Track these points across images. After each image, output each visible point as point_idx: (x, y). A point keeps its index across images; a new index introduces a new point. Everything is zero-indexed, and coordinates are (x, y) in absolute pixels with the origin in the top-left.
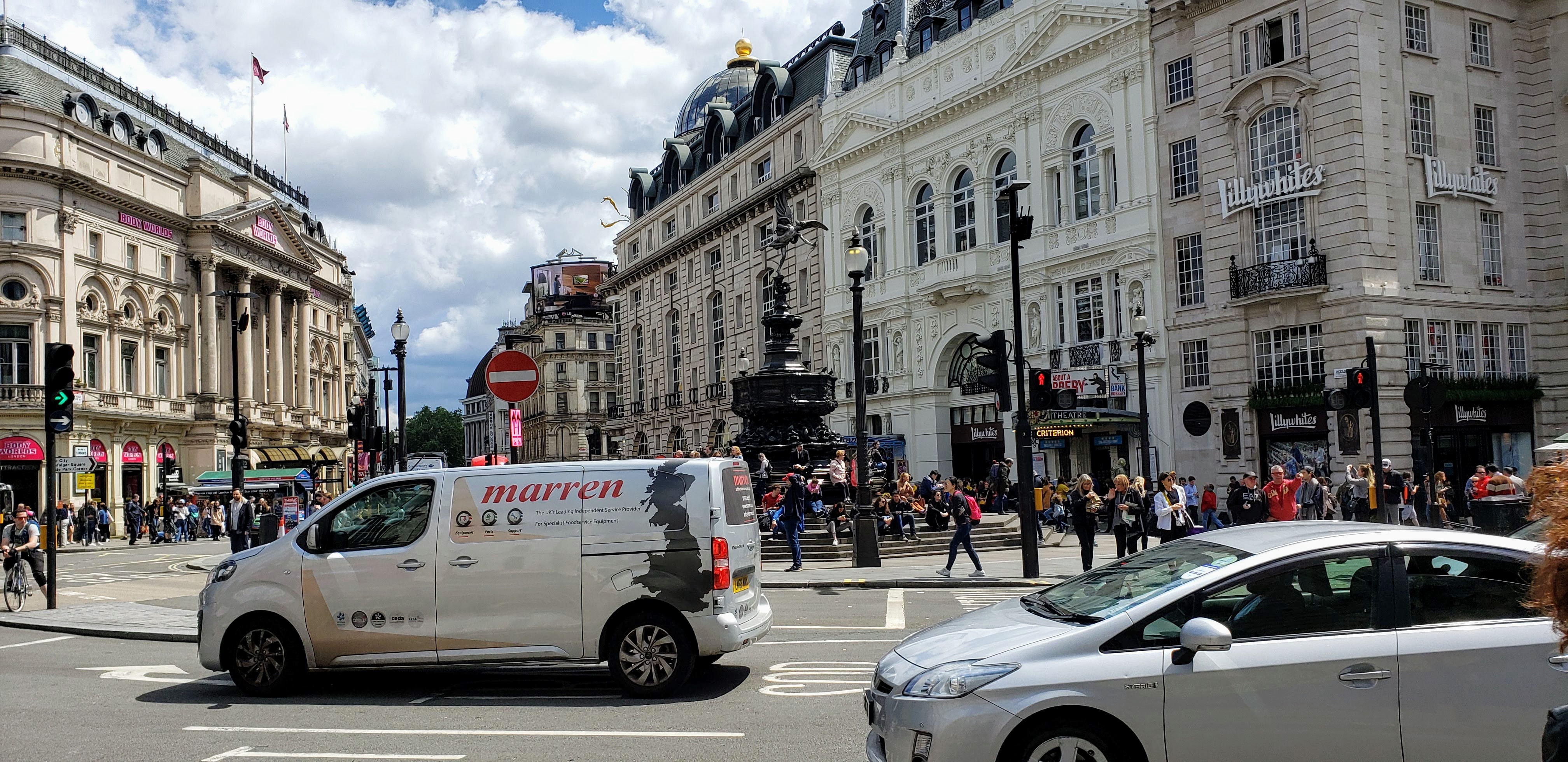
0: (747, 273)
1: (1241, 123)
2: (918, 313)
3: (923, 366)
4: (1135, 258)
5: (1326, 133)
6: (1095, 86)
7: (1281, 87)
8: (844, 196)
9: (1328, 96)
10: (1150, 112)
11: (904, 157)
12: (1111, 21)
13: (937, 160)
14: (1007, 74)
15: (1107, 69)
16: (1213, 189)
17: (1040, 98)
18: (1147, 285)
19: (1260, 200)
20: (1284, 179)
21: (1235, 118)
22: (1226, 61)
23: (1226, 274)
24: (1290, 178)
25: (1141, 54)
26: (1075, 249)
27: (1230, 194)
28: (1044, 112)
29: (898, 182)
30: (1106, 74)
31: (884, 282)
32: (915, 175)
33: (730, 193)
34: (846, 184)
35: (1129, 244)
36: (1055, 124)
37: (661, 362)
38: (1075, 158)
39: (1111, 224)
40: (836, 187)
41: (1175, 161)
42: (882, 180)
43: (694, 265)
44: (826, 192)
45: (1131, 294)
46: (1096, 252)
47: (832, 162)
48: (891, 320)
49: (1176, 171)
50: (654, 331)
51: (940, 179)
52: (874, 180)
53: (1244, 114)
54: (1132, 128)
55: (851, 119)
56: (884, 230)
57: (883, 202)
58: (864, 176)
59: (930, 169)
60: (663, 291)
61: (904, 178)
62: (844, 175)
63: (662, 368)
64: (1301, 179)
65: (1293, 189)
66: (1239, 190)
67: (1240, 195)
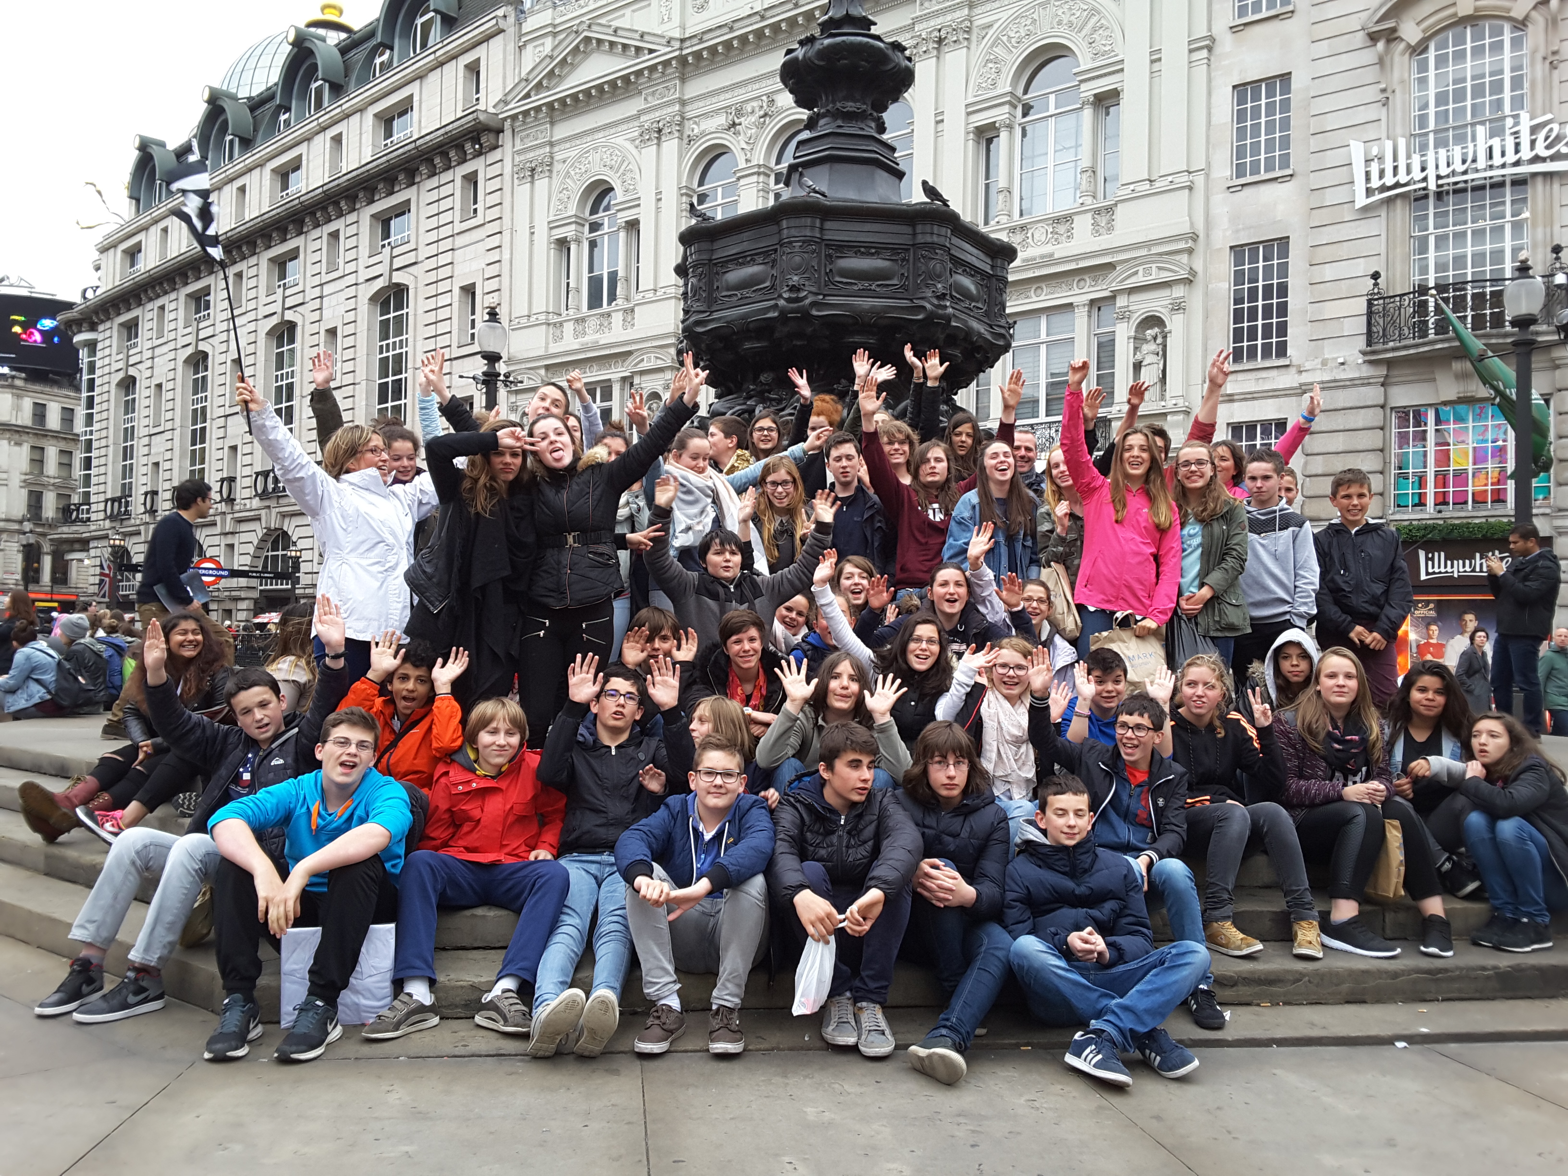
0: (351, 292)
1: (1402, 46)
4: (1156, 276)
8: (557, 167)
10: (1200, 31)
11: (683, 103)
13: (748, 107)
16: (1333, 158)
17: (971, 4)
18: (1175, 324)
19: (1439, 177)
20: (1496, 141)
21: (1391, 36)
23: (1359, 305)
24: (1509, 140)
26: (1025, 261)
27: (1374, 168)
28: (975, 31)
29: (671, 146)
31: (632, 310)
32: (703, 134)
33: (327, 165)
34: (562, 146)
35: (1144, 252)
36: (999, 51)
37: (168, 435)
38: (1025, 115)
39: (1103, 221)
40: (542, 151)
41: (1241, 116)
42: (637, 142)
43: (245, 279)
44: (522, 158)
45: (1138, 340)
46: (1073, 266)
47: (540, 106)
48: (642, 373)
49: (1241, 133)
50: (159, 386)
51: (751, 142)
52: (620, 141)
53: (1411, 32)
54: (1163, 56)
55: (586, 34)
56: (633, 226)
57: (637, 177)
58: (601, 135)
59: (734, 125)
60: (181, 323)
61: (681, 138)
62: (562, 131)
63: (169, 445)
64: (1533, 143)
65: (1513, 159)
66: (1395, 159)
67: (1395, 168)
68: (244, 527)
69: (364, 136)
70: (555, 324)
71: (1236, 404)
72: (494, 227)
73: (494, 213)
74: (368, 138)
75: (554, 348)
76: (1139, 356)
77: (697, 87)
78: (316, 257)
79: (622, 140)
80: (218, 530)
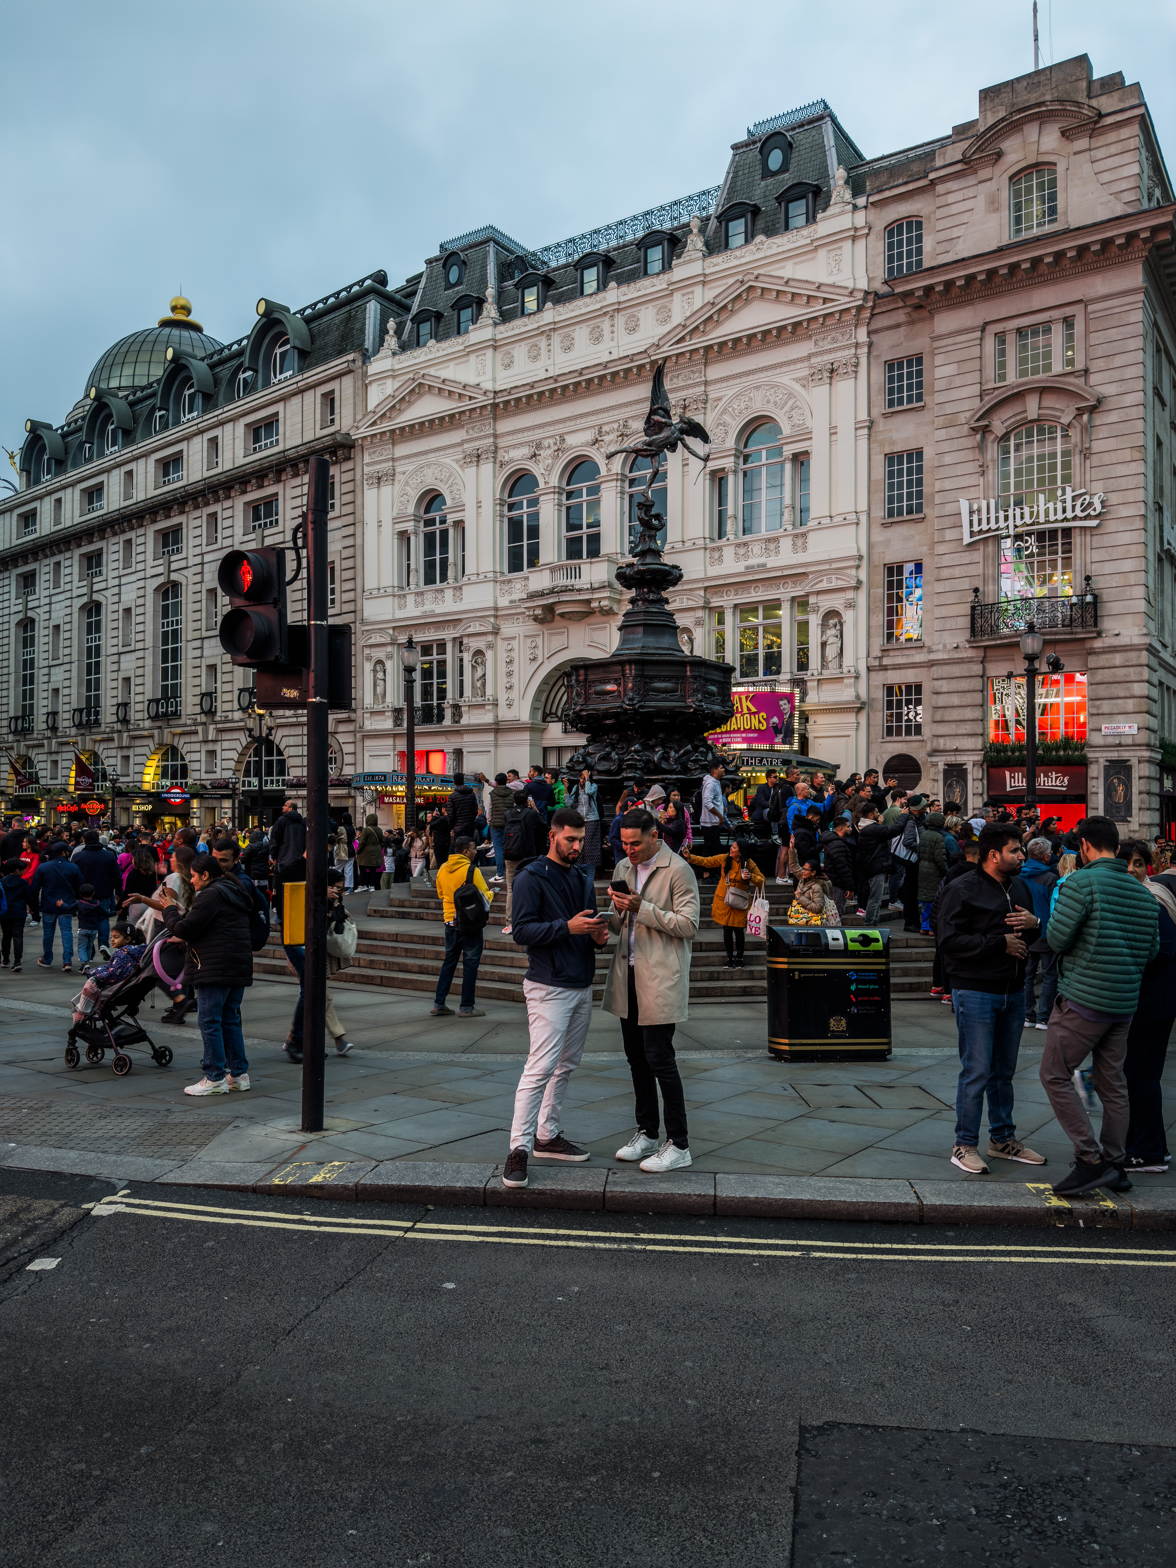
1: (992, 437)
2: (507, 629)
3: (514, 694)
4: (836, 584)
5: (1107, 459)
6: (786, 379)
7: (1049, 401)
8: (398, 477)
9: (1113, 417)
10: (863, 416)
11: (496, 437)
12: (821, 301)
13: (546, 443)
14: (665, 348)
15: (809, 357)
16: (949, 509)
17: (706, 383)
18: (848, 616)
19: (1016, 527)
20: (1051, 505)
21: (985, 430)
22: (976, 365)
23: (966, 609)
24: (1059, 506)
25: (857, 345)
26: (747, 568)
27: (975, 518)
28: (710, 402)
29: (487, 468)
30: (806, 364)
31: (460, 588)
32: (511, 461)
33: (205, 460)
34: (402, 462)
35: (826, 567)
36: (726, 418)
37: (67, 667)
38: (745, 462)
39: (800, 542)
40: (386, 465)
41: (891, 475)
42: (461, 463)
43: (134, 546)
44: (370, 468)
45: (824, 625)
46: (779, 574)
47: (384, 432)
48: (469, 635)
49: (891, 487)
50: (57, 627)
51: (549, 469)
52: (448, 461)
53: (998, 426)
54: (838, 430)
55: (420, 381)
56: (459, 525)
57: (462, 488)
58: (433, 455)
59: (535, 455)
60: (76, 577)
61: (495, 462)
62: (401, 450)
63: (67, 675)
64: (1074, 507)
65: (1062, 517)
66: (988, 513)
67: (988, 519)
68: (138, 742)
69: (237, 441)
70: (399, 596)
71: (889, 672)
72: (349, 520)
73: (348, 509)
74: (240, 443)
75: (399, 614)
76: (824, 638)
77: (505, 426)
78: (197, 532)
79: (449, 460)
80: (116, 744)
